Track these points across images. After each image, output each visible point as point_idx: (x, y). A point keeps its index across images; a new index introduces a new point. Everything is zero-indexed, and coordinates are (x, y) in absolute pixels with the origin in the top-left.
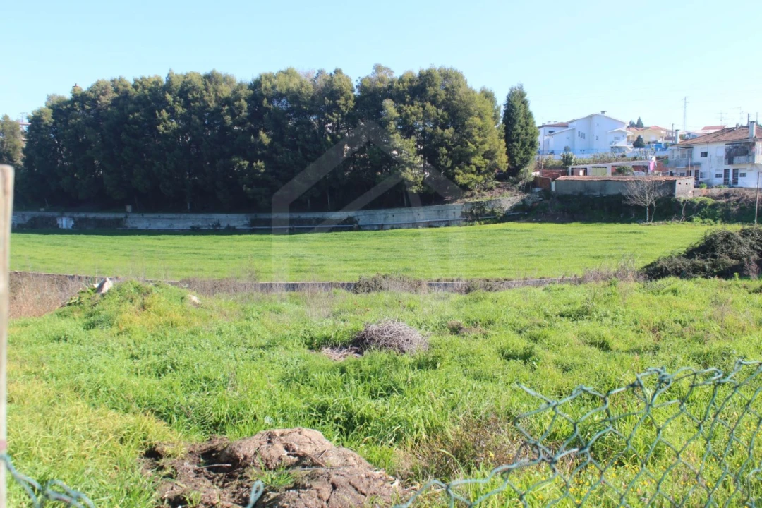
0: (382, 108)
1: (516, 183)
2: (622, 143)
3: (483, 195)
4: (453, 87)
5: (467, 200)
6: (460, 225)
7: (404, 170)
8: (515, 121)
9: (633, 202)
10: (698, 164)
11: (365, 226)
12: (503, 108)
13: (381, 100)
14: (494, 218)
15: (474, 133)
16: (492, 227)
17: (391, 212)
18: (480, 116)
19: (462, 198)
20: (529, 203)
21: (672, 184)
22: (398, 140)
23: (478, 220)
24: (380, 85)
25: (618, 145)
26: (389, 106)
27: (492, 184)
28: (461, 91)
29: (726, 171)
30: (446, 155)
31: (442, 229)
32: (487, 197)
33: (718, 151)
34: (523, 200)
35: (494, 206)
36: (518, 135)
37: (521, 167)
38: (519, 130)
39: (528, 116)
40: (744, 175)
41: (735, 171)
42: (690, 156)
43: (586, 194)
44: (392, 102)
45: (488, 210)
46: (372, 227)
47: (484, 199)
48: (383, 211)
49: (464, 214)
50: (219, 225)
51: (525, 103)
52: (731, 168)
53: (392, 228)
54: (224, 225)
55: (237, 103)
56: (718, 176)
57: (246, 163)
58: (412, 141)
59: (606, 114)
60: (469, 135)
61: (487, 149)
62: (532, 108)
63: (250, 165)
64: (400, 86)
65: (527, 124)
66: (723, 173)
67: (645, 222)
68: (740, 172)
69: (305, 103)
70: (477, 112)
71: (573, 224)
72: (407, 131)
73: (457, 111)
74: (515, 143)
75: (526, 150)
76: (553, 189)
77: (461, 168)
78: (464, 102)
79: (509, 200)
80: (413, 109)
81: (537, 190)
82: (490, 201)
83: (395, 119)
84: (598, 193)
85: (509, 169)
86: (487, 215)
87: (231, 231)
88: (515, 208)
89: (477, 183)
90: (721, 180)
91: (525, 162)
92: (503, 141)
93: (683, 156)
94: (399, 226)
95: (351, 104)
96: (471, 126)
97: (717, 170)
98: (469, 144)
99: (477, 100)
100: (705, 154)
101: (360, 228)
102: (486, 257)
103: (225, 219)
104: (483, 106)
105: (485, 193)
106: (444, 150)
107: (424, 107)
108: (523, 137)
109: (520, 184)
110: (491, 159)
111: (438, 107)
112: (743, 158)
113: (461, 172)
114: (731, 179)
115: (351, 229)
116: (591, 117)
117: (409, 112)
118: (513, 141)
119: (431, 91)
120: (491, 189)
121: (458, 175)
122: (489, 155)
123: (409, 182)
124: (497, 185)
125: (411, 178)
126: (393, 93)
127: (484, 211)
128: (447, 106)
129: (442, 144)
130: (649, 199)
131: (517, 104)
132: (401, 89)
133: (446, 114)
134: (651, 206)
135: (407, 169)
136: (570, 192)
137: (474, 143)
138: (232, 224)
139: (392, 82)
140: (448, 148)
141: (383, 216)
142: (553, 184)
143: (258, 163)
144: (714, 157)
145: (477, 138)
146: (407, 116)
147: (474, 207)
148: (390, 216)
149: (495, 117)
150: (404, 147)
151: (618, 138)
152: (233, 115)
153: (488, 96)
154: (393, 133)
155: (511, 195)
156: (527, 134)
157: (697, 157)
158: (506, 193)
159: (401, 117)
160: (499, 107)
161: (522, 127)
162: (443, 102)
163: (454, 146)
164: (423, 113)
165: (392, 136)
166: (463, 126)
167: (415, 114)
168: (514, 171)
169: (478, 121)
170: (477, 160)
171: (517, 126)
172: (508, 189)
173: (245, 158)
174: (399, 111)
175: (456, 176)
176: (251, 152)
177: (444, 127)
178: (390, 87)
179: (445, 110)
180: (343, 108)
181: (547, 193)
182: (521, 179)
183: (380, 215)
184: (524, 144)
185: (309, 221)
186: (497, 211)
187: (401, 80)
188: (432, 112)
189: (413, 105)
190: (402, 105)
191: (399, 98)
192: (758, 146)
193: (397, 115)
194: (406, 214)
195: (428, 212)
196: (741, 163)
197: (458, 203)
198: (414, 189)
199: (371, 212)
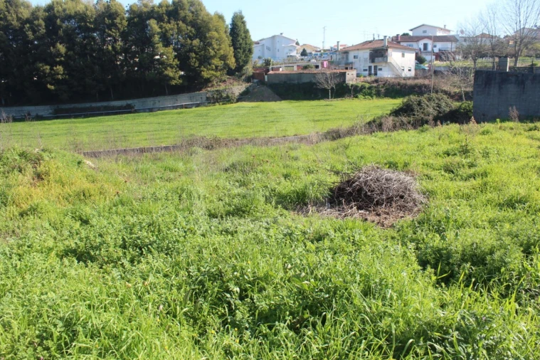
0: (146, 26)
1: (241, 76)
2: (294, 53)
3: (220, 85)
4: (197, 11)
5: (209, 89)
6: (206, 106)
7: (166, 69)
8: (238, 35)
9: (321, 87)
10: (352, 63)
11: (139, 110)
12: (230, 27)
13: (146, 20)
14: (228, 100)
15: (213, 43)
16: (227, 106)
17: (157, 99)
18: (216, 30)
19: (206, 88)
20: (251, 89)
21: (344, 74)
22: (161, 48)
23: (218, 102)
24: (145, 10)
25: (291, 54)
26: (153, 23)
27: (225, 77)
28: (202, 13)
29: (370, 67)
30: (195, 58)
31: (194, 109)
32: (222, 87)
33: (366, 54)
34: (247, 89)
35: (228, 92)
36: (240, 44)
37: (243, 66)
38: (241, 41)
39: (247, 32)
40: (381, 69)
41: (375, 67)
42: (347, 58)
43: (288, 82)
44: (155, 21)
45: (224, 95)
46: (144, 111)
48: (152, 99)
49: (208, 99)
50: (29, 114)
51: (244, 23)
52: (373, 65)
53: (159, 110)
54: (34, 114)
55: (36, 22)
56: (365, 70)
57: (48, 67)
58: (170, 49)
59: (283, 35)
60: (210, 44)
61: (222, 54)
63: (52, 69)
64: (160, 10)
65: (246, 37)
66: (367, 68)
67: (328, 98)
68: (379, 67)
69: (90, 23)
70: (214, 28)
71: (283, 102)
72: (166, 42)
73: (200, 28)
74: (239, 50)
75: (246, 55)
76: (266, 80)
77: (205, 67)
78: (205, 22)
79: (238, 88)
80: (171, 26)
81: (255, 81)
82: (225, 89)
83: (158, 33)
84: (296, 82)
85: (236, 68)
86: (224, 98)
87: (39, 118)
88: (243, 94)
89: (216, 77)
90: (367, 72)
91: (246, 62)
92: (232, 48)
93: (343, 58)
94: (163, 109)
95: (125, 23)
96: (211, 38)
97: (364, 67)
98: (210, 50)
99: (214, 19)
100: (356, 57)
101: (136, 111)
103: (34, 110)
104: (218, 24)
105: (220, 83)
106: (194, 55)
107: (178, 24)
108: (243, 45)
109: (244, 77)
110: (224, 61)
111: (187, 24)
112: (380, 59)
113: (205, 69)
114: (373, 72)
115: (130, 112)
117: (168, 29)
118: (238, 48)
119: (182, 14)
120: (225, 81)
121: (203, 71)
122: (223, 58)
123: (170, 77)
124: (228, 78)
125: (171, 74)
126: (155, 16)
127: (221, 96)
128: (193, 24)
129: (191, 50)
130: (332, 84)
131: (239, 24)
132: (161, 12)
133: (193, 30)
134: (332, 89)
135: (168, 68)
136: (277, 82)
137: (213, 49)
138: (40, 114)
139: (153, 7)
140: (196, 54)
141: (152, 102)
142: (266, 77)
143: (58, 67)
144: (362, 58)
145: (215, 46)
146: (166, 31)
147: (214, 94)
148: (157, 102)
149: (225, 32)
150: (166, 54)
152: (34, 32)
153: (221, 18)
154: (157, 43)
155: (239, 85)
156: (246, 44)
157: (351, 59)
158: (235, 83)
159: (162, 32)
160: (228, 26)
161: (243, 39)
162: (191, 22)
163: (200, 52)
164: (178, 29)
165: (156, 45)
166: (205, 37)
167: (172, 29)
168: (239, 68)
169: (215, 34)
170: (216, 62)
171: (239, 38)
172: (236, 81)
173: (47, 64)
174: (161, 27)
175: (202, 73)
176: (51, 59)
177: (191, 38)
178: (152, 11)
179: (192, 27)
180: (120, 26)
181: (262, 82)
182: (244, 74)
183: (150, 102)
184: (244, 51)
185: (98, 109)
186: (230, 95)
187: (160, 6)
188: (183, 28)
189: (170, 23)
190: (162, 24)
191: (159, 19)
192: (390, 50)
193: (159, 30)
194: (168, 100)
195: (183, 99)
196: (380, 62)
197: (204, 91)
198: (173, 83)
199: (144, 99)
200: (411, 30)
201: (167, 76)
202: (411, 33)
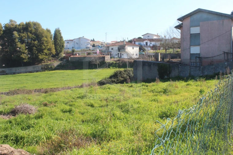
0: (13, 34)
1: (58, 58)
2: (89, 46)
3: (48, 62)
4: (37, 28)
5: (43, 64)
6: (41, 72)
7: (21, 54)
8: (57, 39)
9: (93, 63)
10: (111, 52)
11: (8, 73)
12: (53, 35)
13: (13, 32)
14: (51, 69)
15: (44, 43)
16: (51, 72)
17: (17, 68)
18: (46, 37)
19: (41, 63)
20: (62, 64)
21: (104, 58)
22: (19, 45)
23: (47, 70)
24: (12, 27)
25: (88, 46)
26: (16, 34)
27: (51, 58)
28: (40, 29)
29: (118, 54)
30: (35, 49)
31: (35, 73)
32: (49, 63)
33: (116, 48)
34: (60, 63)
35: (51, 65)
36: (58, 43)
37: (59, 53)
38: (59, 42)
39: (61, 37)
40: (123, 55)
41: (121, 54)
42: (109, 49)
43: (80, 61)
44: (17, 32)
45: (50, 67)
46: (11, 74)
47: (48, 63)
48: (15, 68)
49: (42, 68)
51: (60, 33)
52: (119, 53)
53: (18, 74)
56: (116, 55)
58: (24, 45)
59: (84, 37)
60: (43, 43)
61: (49, 48)
62: (62, 35)
64: (19, 27)
65: (61, 40)
66: (117, 54)
67: (97, 68)
68: (122, 54)
70: (45, 36)
71: (76, 70)
72: (22, 42)
73: (39, 36)
75: (61, 48)
76: (70, 60)
77: (40, 54)
78: (41, 33)
79: (56, 63)
80: (24, 35)
81: (65, 60)
82: (50, 64)
83: (18, 38)
84: (83, 61)
85: (56, 54)
86: (50, 68)
88: (58, 66)
89: (46, 58)
91: (61, 51)
92: (54, 45)
93: (107, 49)
94: (20, 73)
95: (2, 32)
96: (43, 40)
98: (43, 46)
99: (45, 32)
100: (112, 49)
101: (7, 74)
102: (50, 81)
104: (47, 34)
105: (48, 61)
106: (35, 48)
107: (27, 34)
108: (60, 44)
109: (59, 58)
110: (50, 51)
111: (32, 34)
112: (122, 50)
113: (40, 55)
114: (120, 56)
115: (4, 74)
116: (80, 38)
117: (22, 36)
118: (57, 45)
119: (30, 29)
120: (50, 60)
122: (49, 49)
123: (23, 58)
124: (52, 59)
125: (24, 57)
126: (17, 29)
127: (48, 67)
128: (35, 34)
129: (34, 46)
130: (98, 62)
131: (58, 34)
132: (20, 28)
133: (35, 36)
134: (98, 64)
135: (23, 54)
136: (75, 61)
137: (44, 46)
139: (16, 26)
140: (36, 47)
141: (15, 70)
142: (70, 58)
144: (115, 49)
145: (45, 44)
146: (22, 37)
147: (45, 66)
148: (17, 70)
149: (51, 38)
150: (22, 47)
151: (88, 44)
153: (48, 31)
154: (17, 42)
155: (57, 62)
156: (61, 43)
157: (110, 50)
158: (55, 61)
159: (20, 37)
160: (52, 35)
161: (59, 41)
162: (34, 33)
163: (38, 47)
164: (27, 36)
165: (17, 43)
166: (41, 40)
167: (25, 36)
168: (57, 54)
169: (45, 39)
170: (46, 51)
171: (58, 41)
172: (56, 60)
174: (19, 35)
175: (39, 56)
177: (34, 41)
178: (16, 27)
179: (34, 35)
181: (68, 61)
182: (60, 57)
183: (14, 69)
184: (60, 46)
186: (52, 67)
187: (19, 25)
188: (30, 36)
189: (24, 33)
190: (20, 33)
191: (19, 31)
192: (126, 46)
193: (18, 36)
194: (23, 69)
195: (30, 68)
197: (40, 65)
198: (25, 61)
199: (11, 68)
200: (143, 36)
201: (22, 58)
202: (142, 37)
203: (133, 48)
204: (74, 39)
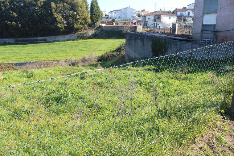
0: (51, 5)
1: (95, 27)
3: (84, 31)
6: (76, 40)
7: (58, 24)
8: (93, 9)
9: (124, 33)
10: (147, 22)
11: (49, 41)
13: (51, 2)
15: (79, 12)
16: (87, 40)
17: (58, 37)
18: (81, 7)
19: (78, 32)
20: (97, 33)
21: (136, 27)
22: (56, 15)
23: (82, 39)
29: (154, 23)
30: (71, 19)
33: (152, 18)
34: (95, 32)
35: (86, 34)
36: (94, 13)
37: (95, 22)
38: (95, 11)
39: (98, 7)
40: (158, 25)
41: (156, 23)
42: (145, 19)
44: (54, 3)
45: (85, 36)
48: (54, 37)
49: (78, 37)
50: (6, 42)
51: (97, 3)
52: (155, 23)
53: (57, 42)
54: (7, 42)
55: (5, 3)
56: (152, 25)
57: (10, 23)
58: (60, 15)
59: (130, 7)
61: (84, 17)
63: (11, 23)
65: (97, 10)
66: (153, 24)
68: (158, 24)
69: (27, 3)
71: (108, 39)
73: (74, 6)
74: (94, 15)
76: (104, 29)
78: (76, 3)
79: (91, 32)
81: (99, 29)
82: (85, 33)
84: (116, 30)
85: (91, 23)
86: (85, 37)
87: (10, 44)
88: (93, 35)
89: (81, 27)
90: (153, 26)
91: (97, 21)
92: (89, 15)
93: (143, 19)
94: (59, 41)
95: (42, 4)
96: (78, 10)
97: (152, 23)
98: (78, 16)
100: (149, 19)
101: (47, 42)
103: (8, 40)
104: (82, 4)
105: (84, 30)
107: (64, 4)
111: (68, 4)
112: (158, 20)
113: (76, 24)
114: (155, 26)
115: (45, 42)
116: (126, 8)
117: (59, 6)
120: (87, 29)
121: (75, 25)
122: (84, 19)
123: (60, 28)
124: (88, 28)
125: (60, 26)
127: (83, 36)
129: (69, 16)
131: (94, 4)
133: (70, 7)
136: (108, 30)
138: (10, 42)
140: (71, 17)
141: (54, 38)
143: (14, 23)
144: (151, 19)
145: (80, 14)
147: (81, 35)
148: (56, 38)
149: (87, 8)
150: (58, 17)
151: (134, 14)
152: (5, 7)
154: (54, 13)
156: (97, 13)
157: (147, 20)
158: (91, 30)
159: (57, 8)
161: (96, 10)
162: (70, 3)
163: (73, 16)
164: (63, 6)
165: (54, 14)
166: (76, 10)
167: (61, 7)
168: (93, 23)
169: (80, 9)
170: (81, 21)
171: (94, 10)
172: (92, 29)
173: (10, 21)
174: (56, 6)
175: (74, 26)
176: (12, 19)
177: (70, 11)
179: (70, 5)
180: (39, 5)
181: (102, 30)
183: (53, 38)
184: (96, 16)
185: (33, 40)
186: (87, 36)
188: (66, 6)
189: (60, 4)
190: (57, 4)
191: (56, 1)
192: (162, 16)
193: (55, 7)
194: (61, 37)
195: (67, 37)
196: (158, 21)
197: (76, 34)
198: (61, 30)
199: (51, 37)
200: (188, 6)
201: (58, 27)
203: (170, 18)
204: (121, 9)
